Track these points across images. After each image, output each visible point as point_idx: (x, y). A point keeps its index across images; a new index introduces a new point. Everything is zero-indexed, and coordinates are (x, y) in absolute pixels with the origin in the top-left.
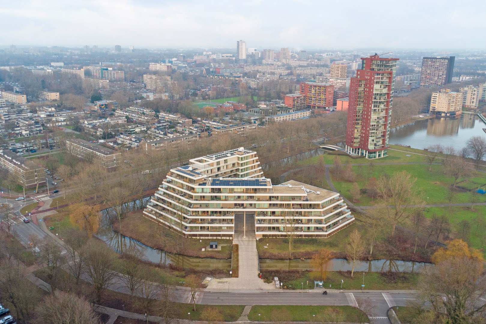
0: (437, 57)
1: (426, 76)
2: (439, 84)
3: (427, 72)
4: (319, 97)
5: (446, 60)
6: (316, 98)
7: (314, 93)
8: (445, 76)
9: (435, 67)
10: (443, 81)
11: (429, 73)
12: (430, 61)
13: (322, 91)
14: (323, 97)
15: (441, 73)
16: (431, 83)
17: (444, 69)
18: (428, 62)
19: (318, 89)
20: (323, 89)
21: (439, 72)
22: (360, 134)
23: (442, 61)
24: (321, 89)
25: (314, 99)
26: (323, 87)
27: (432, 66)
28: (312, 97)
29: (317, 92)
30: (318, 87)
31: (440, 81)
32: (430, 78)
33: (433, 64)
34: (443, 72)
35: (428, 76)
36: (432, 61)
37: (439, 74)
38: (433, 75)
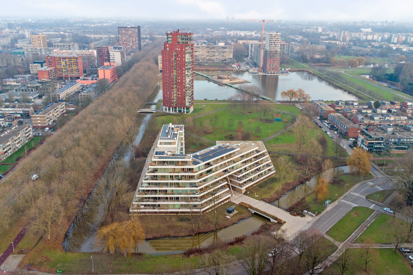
0: (128, 27)
1: (123, 43)
2: (135, 48)
3: (123, 39)
4: (71, 68)
5: (136, 29)
6: (66, 69)
7: (64, 65)
8: (138, 42)
9: (129, 35)
10: (137, 46)
11: (125, 40)
12: (124, 30)
13: (73, 63)
14: (74, 67)
15: (134, 40)
16: (128, 48)
17: (136, 36)
18: (122, 31)
19: (69, 60)
20: (73, 60)
21: (133, 38)
22: (176, 96)
23: (134, 30)
24: (71, 60)
25: (66, 70)
26: (73, 58)
27: (126, 34)
28: (62, 69)
29: (67, 64)
30: (68, 58)
31: (135, 46)
32: (126, 44)
33: (126, 32)
34: (136, 39)
35: (124, 42)
36: (125, 30)
37: (133, 40)
38: (128, 41)
